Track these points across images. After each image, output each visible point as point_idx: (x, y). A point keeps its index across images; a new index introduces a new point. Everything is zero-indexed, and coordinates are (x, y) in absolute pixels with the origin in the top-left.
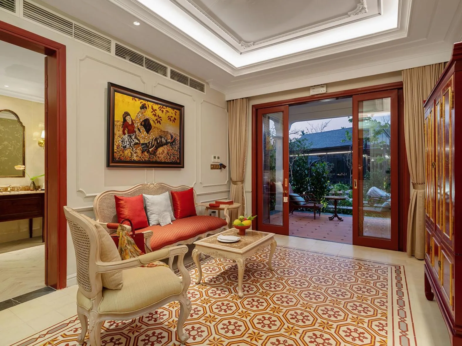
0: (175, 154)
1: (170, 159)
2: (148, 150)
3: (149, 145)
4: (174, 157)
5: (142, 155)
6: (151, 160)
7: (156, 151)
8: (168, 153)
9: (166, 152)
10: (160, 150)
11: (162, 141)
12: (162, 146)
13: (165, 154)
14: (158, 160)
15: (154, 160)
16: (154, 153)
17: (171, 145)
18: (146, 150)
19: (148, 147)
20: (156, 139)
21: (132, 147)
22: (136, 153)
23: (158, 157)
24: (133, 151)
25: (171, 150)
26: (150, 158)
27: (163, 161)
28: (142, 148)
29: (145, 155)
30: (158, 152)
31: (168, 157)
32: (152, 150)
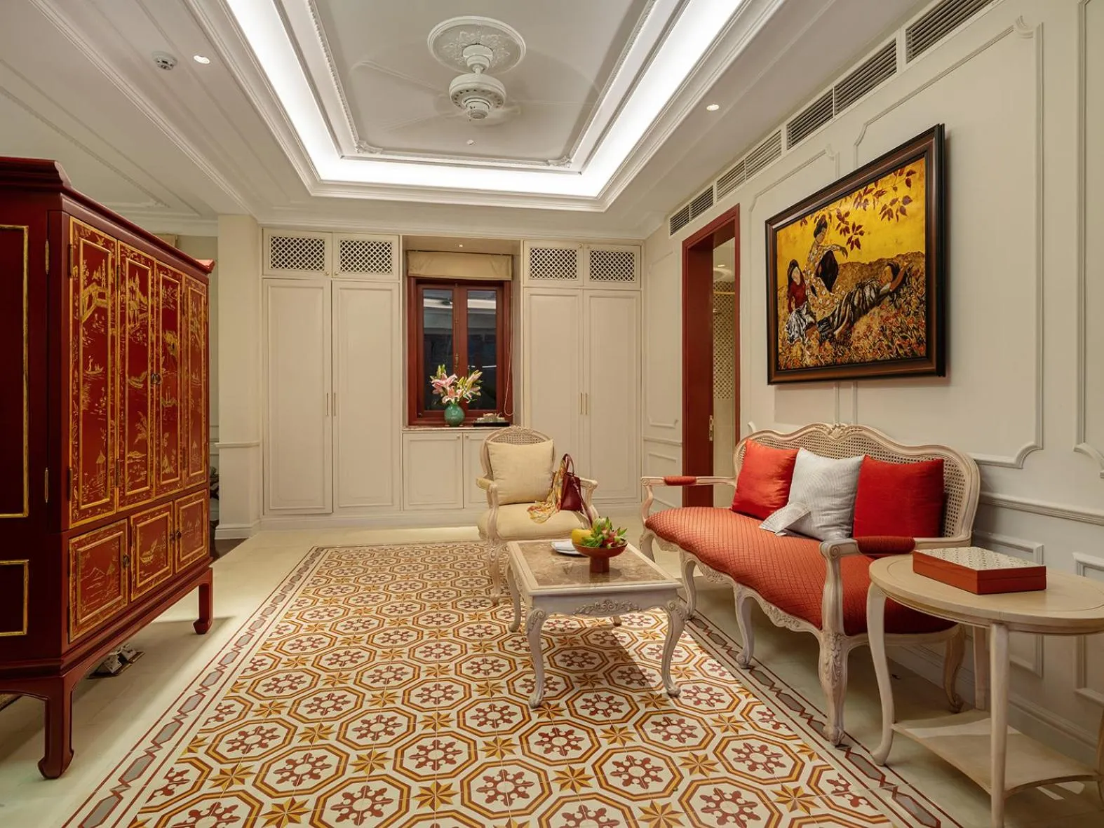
0: (908, 329)
1: (889, 347)
2: (832, 334)
3: (834, 320)
4: (904, 338)
5: (820, 351)
6: (839, 360)
7: (851, 333)
8: (883, 330)
9: (876, 328)
10: (860, 326)
11: (864, 296)
12: (866, 312)
13: (874, 334)
14: (855, 358)
15: (846, 359)
16: (845, 339)
17: (893, 301)
18: (827, 336)
19: (830, 325)
20: (849, 299)
21: (802, 336)
22: (809, 347)
23: (857, 348)
24: (804, 345)
25: (895, 316)
26: (836, 354)
27: (869, 357)
28: (820, 332)
29: (825, 349)
30: (855, 335)
31: (885, 342)
32: (840, 333)
